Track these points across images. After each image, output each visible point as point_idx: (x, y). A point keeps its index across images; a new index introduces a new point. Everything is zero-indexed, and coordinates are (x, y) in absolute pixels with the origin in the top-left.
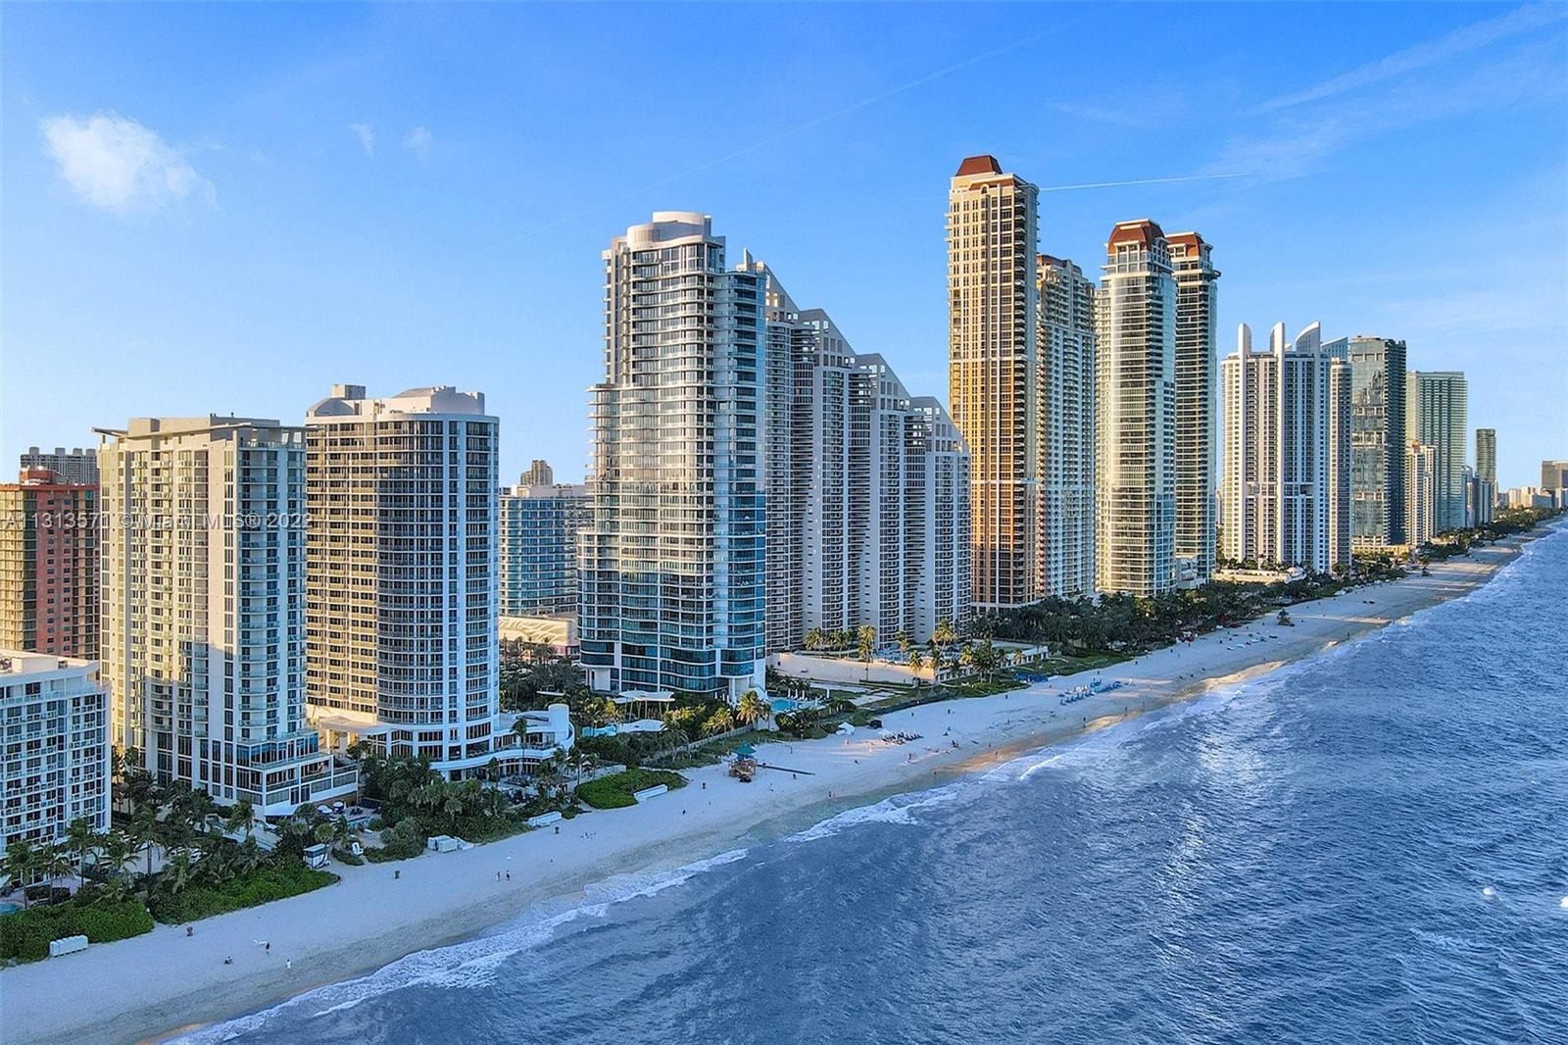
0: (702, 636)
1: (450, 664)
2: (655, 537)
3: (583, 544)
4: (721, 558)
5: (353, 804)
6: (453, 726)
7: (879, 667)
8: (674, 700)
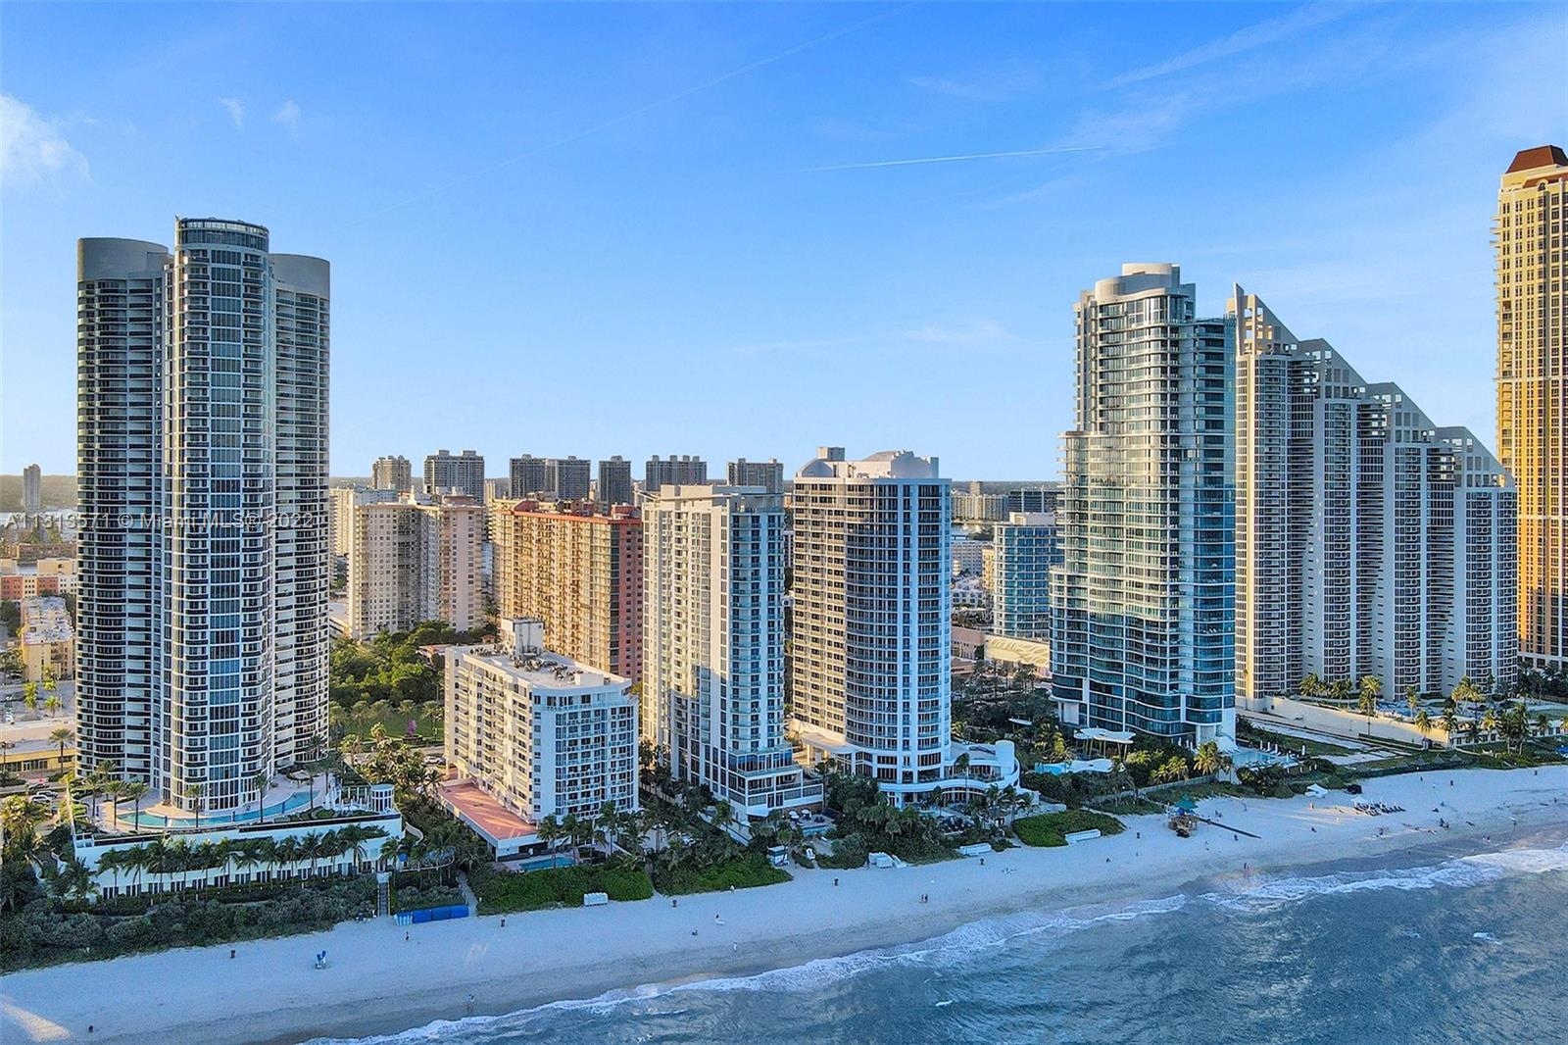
0: (1165, 680)
1: (904, 698)
2: (1121, 581)
3: (1054, 583)
4: (1187, 605)
5: (819, 812)
6: (906, 753)
7: (1383, 722)
8: (1132, 742)
